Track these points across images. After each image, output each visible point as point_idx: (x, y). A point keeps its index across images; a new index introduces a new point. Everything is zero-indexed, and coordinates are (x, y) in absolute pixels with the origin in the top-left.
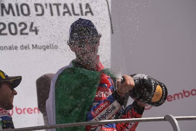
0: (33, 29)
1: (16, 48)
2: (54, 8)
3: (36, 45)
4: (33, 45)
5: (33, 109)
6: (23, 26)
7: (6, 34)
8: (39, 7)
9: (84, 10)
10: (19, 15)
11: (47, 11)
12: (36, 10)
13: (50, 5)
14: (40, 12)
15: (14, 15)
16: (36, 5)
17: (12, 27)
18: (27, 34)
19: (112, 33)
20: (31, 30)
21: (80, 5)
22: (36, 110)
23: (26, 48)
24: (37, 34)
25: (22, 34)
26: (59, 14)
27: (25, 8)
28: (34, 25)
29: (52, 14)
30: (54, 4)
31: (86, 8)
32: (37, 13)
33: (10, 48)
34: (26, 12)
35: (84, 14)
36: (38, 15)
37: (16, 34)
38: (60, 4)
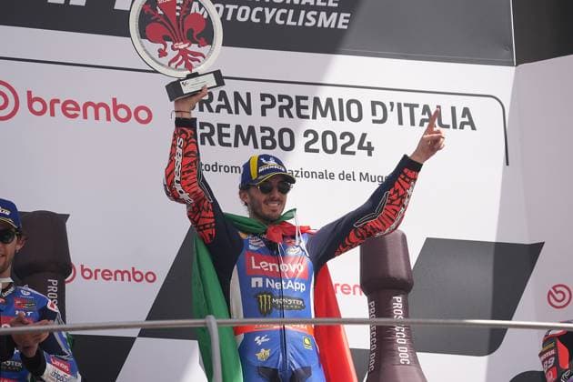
0: (365, 145)
1: (332, 176)
2: (406, 111)
3: (367, 174)
4: (361, 174)
5: (352, 287)
6: (347, 139)
7: (317, 151)
8: (379, 109)
9: (459, 120)
10: (342, 119)
11: (393, 116)
12: (374, 113)
13: (399, 105)
14: (380, 116)
15: (334, 119)
16: (374, 104)
17: (329, 138)
18: (353, 153)
19: (507, 164)
20: (360, 147)
21: (453, 109)
22: (358, 290)
23: (349, 177)
24: (370, 154)
25: (344, 152)
26: (413, 123)
27: (354, 107)
28: (367, 140)
29: (401, 122)
30: (406, 105)
31: (463, 116)
32: (374, 118)
33: (321, 176)
34: (355, 114)
35: (458, 127)
36: (374, 121)
37: (333, 151)
38: (417, 106)
